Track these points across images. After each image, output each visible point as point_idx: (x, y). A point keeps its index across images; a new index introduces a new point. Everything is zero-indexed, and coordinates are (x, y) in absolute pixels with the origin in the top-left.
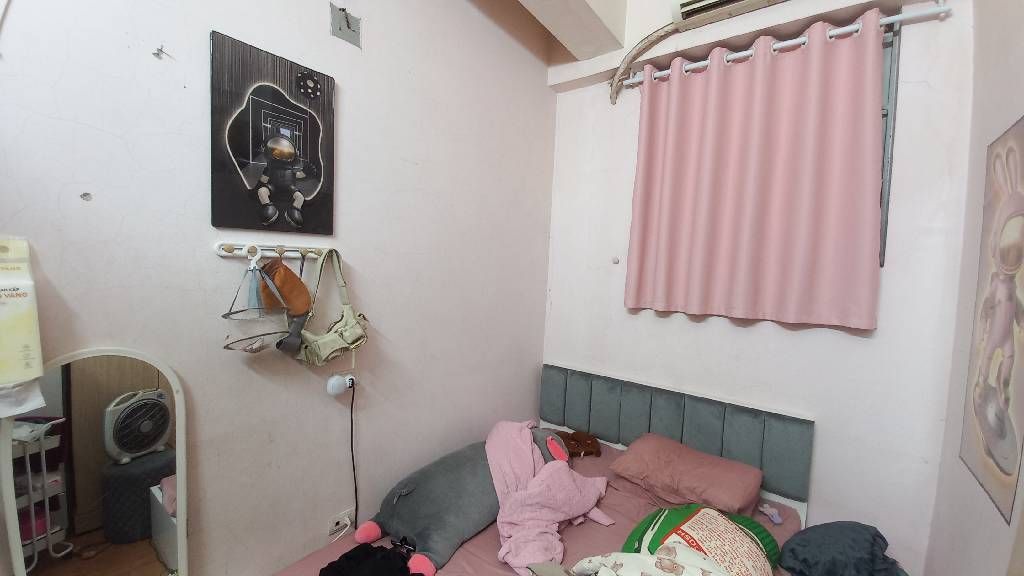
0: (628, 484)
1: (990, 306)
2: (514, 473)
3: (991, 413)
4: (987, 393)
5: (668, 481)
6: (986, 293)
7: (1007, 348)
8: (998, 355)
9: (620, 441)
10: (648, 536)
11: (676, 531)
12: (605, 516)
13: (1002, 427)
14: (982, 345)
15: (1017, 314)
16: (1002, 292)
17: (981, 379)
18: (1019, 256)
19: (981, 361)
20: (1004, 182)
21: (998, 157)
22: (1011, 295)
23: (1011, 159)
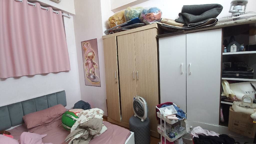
0: (36, 128)
1: (87, 64)
3: (92, 77)
4: (90, 75)
5: (47, 118)
7: (93, 68)
8: (91, 70)
9: (12, 126)
10: (73, 117)
11: (75, 113)
12: (44, 135)
13: (94, 77)
14: (87, 69)
15: (94, 64)
16: (90, 62)
17: (88, 74)
18: (93, 57)
19: (87, 71)
20: (86, 47)
21: (84, 44)
22: (92, 62)
23: (88, 45)
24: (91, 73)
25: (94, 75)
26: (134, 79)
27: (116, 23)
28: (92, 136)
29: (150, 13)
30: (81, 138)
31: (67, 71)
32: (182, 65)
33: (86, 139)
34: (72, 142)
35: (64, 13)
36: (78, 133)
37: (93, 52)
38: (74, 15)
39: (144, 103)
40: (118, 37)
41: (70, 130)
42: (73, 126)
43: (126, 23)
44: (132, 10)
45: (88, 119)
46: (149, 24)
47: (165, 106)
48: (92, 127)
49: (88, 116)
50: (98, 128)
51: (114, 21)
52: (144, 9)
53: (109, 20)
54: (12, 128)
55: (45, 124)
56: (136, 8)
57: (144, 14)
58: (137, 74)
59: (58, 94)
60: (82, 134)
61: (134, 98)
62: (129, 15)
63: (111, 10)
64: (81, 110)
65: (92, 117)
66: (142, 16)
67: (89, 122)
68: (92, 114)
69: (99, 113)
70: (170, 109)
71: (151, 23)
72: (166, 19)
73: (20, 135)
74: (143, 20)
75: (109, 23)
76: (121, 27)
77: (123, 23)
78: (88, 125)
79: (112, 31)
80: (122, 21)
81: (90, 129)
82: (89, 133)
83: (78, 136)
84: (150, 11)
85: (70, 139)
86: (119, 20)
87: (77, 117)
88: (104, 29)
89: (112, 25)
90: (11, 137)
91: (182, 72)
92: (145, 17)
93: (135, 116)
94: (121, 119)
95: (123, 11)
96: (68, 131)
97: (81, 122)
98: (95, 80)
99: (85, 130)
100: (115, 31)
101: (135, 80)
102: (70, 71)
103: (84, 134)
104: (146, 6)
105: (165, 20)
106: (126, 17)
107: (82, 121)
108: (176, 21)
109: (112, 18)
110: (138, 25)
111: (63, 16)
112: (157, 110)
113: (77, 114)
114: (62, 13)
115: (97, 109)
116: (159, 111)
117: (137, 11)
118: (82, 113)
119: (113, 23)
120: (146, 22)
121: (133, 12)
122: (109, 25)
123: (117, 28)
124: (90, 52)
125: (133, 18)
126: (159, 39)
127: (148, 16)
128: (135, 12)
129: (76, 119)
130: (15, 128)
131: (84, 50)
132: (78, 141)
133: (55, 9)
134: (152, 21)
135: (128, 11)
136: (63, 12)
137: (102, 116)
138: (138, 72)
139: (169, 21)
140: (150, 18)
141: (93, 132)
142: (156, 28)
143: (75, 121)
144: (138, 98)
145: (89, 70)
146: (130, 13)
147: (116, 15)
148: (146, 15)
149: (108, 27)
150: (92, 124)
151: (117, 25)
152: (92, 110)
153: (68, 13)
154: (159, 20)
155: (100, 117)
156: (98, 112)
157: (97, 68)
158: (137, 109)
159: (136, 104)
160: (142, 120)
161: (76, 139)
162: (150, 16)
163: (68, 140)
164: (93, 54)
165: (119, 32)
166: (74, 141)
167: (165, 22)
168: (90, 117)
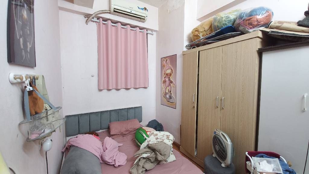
0: (116, 136)
1: (165, 82)
2: (98, 148)
3: (168, 96)
4: (166, 94)
5: (125, 129)
6: (163, 79)
7: (170, 87)
8: (168, 88)
9: (101, 129)
10: (144, 135)
11: (147, 132)
12: (120, 144)
13: (170, 97)
14: (164, 87)
15: (171, 82)
16: (167, 79)
17: (164, 92)
18: (171, 75)
19: (164, 89)
20: (166, 64)
21: (164, 60)
22: (169, 80)
23: (167, 61)
24: (167, 92)
25: (170, 94)
26: (217, 107)
27: (201, 35)
28: (159, 161)
29: (251, 17)
30: (148, 159)
31: (145, 88)
32: (305, 96)
33: (152, 161)
34: (140, 160)
35: (148, 31)
36: (146, 152)
37: (172, 70)
38: (157, 31)
39: (228, 143)
40: (200, 52)
41: (140, 146)
42: (143, 144)
43: (213, 34)
44: (223, 17)
45: (156, 142)
46: (248, 32)
47: (262, 157)
48: (160, 151)
49: (157, 139)
50: (165, 154)
51: (198, 33)
52: (242, 12)
53: (192, 32)
54: (101, 131)
55: (123, 135)
56: (230, 13)
57: (241, 19)
58: (223, 101)
59: (137, 109)
60: (149, 155)
61: (215, 133)
62: (219, 23)
63: (197, 20)
64: (152, 130)
65: (161, 141)
66: (237, 22)
67: (157, 145)
68: (162, 137)
69: (169, 139)
70: (271, 164)
71: (251, 31)
72: (279, 22)
73: (104, 139)
74: (238, 27)
75: (192, 36)
76: (207, 39)
77: (210, 34)
78: (155, 147)
79: (194, 45)
80: (209, 31)
81: (157, 152)
82: (156, 156)
83: (145, 155)
84: (251, 14)
85: (138, 155)
86: (205, 31)
87: (148, 136)
88: (186, 43)
89: (195, 37)
90: (98, 139)
91: (304, 109)
92: (241, 24)
93: (214, 155)
94: (196, 153)
95: (211, 18)
96: (138, 147)
97: (150, 143)
98: (171, 100)
99: (152, 152)
100: (198, 45)
101: (219, 108)
102: (148, 88)
103: (151, 156)
104: (245, 8)
105: (278, 25)
106: (215, 26)
107: (151, 141)
108: (300, 24)
109: (196, 30)
110: (230, 35)
111: (147, 34)
112: (248, 159)
113: (148, 133)
114: (147, 31)
115: (167, 133)
116: (250, 161)
117: (231, 17)
118: (153, 133)
119: (197, 36)
120: (243, 30)
121: (224, 19)
122: (192, 38)
123: (201, 41)
124: (168, 69)
125: (224, 27)
126: (263, 53)
127: (248, 22)
128: (228, 17)
129: (147, 138)
130: (103, 132)
131: (162, 66)
132: (145, 160)
133: (141, 28)
134: (254, 27)
135: (218, 18)
136: (147, 29)
137: (171, 142)
138: (223, 98)
139: (285, 25)
140: (250, 24)
141: (160, 158)
142: (258, 37)
143: (146, 139)
144: (220, 133)
145: (166, 89)
146: (221, 20)
147: (201, 26)
148: (244, 20)
149: (190, 40)
150: (160, 148)
151: (202, 37)
152: (162, 133)
153: (152, 30)
154: (267, 25)
155: (170, 143)
156: (168, 137)
157: (173, 87)
158: (217, 147)
159: (216, 140)
160: (223, 165)
161: (144, 158)
162: (250, 22)
163: (136, 156)
164: (171, 71)
165: (202, 46)
166: (141, 159)
167: (277, 28)
168: (159, 140)
